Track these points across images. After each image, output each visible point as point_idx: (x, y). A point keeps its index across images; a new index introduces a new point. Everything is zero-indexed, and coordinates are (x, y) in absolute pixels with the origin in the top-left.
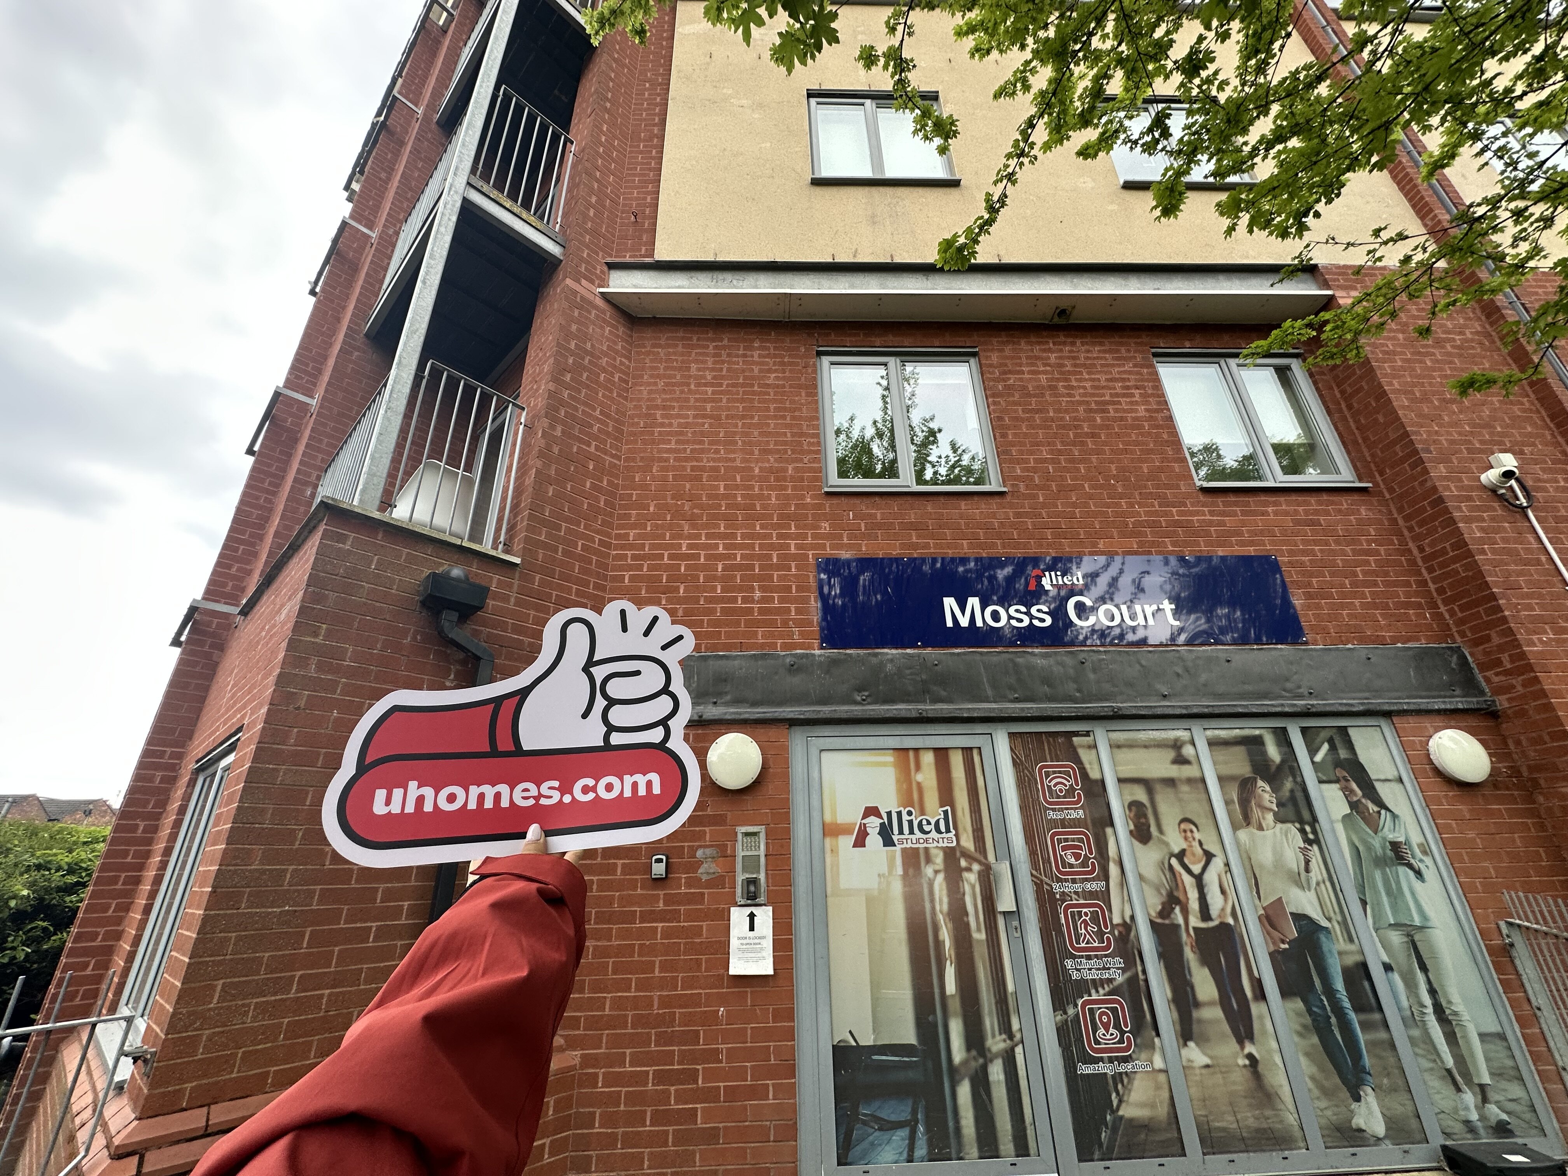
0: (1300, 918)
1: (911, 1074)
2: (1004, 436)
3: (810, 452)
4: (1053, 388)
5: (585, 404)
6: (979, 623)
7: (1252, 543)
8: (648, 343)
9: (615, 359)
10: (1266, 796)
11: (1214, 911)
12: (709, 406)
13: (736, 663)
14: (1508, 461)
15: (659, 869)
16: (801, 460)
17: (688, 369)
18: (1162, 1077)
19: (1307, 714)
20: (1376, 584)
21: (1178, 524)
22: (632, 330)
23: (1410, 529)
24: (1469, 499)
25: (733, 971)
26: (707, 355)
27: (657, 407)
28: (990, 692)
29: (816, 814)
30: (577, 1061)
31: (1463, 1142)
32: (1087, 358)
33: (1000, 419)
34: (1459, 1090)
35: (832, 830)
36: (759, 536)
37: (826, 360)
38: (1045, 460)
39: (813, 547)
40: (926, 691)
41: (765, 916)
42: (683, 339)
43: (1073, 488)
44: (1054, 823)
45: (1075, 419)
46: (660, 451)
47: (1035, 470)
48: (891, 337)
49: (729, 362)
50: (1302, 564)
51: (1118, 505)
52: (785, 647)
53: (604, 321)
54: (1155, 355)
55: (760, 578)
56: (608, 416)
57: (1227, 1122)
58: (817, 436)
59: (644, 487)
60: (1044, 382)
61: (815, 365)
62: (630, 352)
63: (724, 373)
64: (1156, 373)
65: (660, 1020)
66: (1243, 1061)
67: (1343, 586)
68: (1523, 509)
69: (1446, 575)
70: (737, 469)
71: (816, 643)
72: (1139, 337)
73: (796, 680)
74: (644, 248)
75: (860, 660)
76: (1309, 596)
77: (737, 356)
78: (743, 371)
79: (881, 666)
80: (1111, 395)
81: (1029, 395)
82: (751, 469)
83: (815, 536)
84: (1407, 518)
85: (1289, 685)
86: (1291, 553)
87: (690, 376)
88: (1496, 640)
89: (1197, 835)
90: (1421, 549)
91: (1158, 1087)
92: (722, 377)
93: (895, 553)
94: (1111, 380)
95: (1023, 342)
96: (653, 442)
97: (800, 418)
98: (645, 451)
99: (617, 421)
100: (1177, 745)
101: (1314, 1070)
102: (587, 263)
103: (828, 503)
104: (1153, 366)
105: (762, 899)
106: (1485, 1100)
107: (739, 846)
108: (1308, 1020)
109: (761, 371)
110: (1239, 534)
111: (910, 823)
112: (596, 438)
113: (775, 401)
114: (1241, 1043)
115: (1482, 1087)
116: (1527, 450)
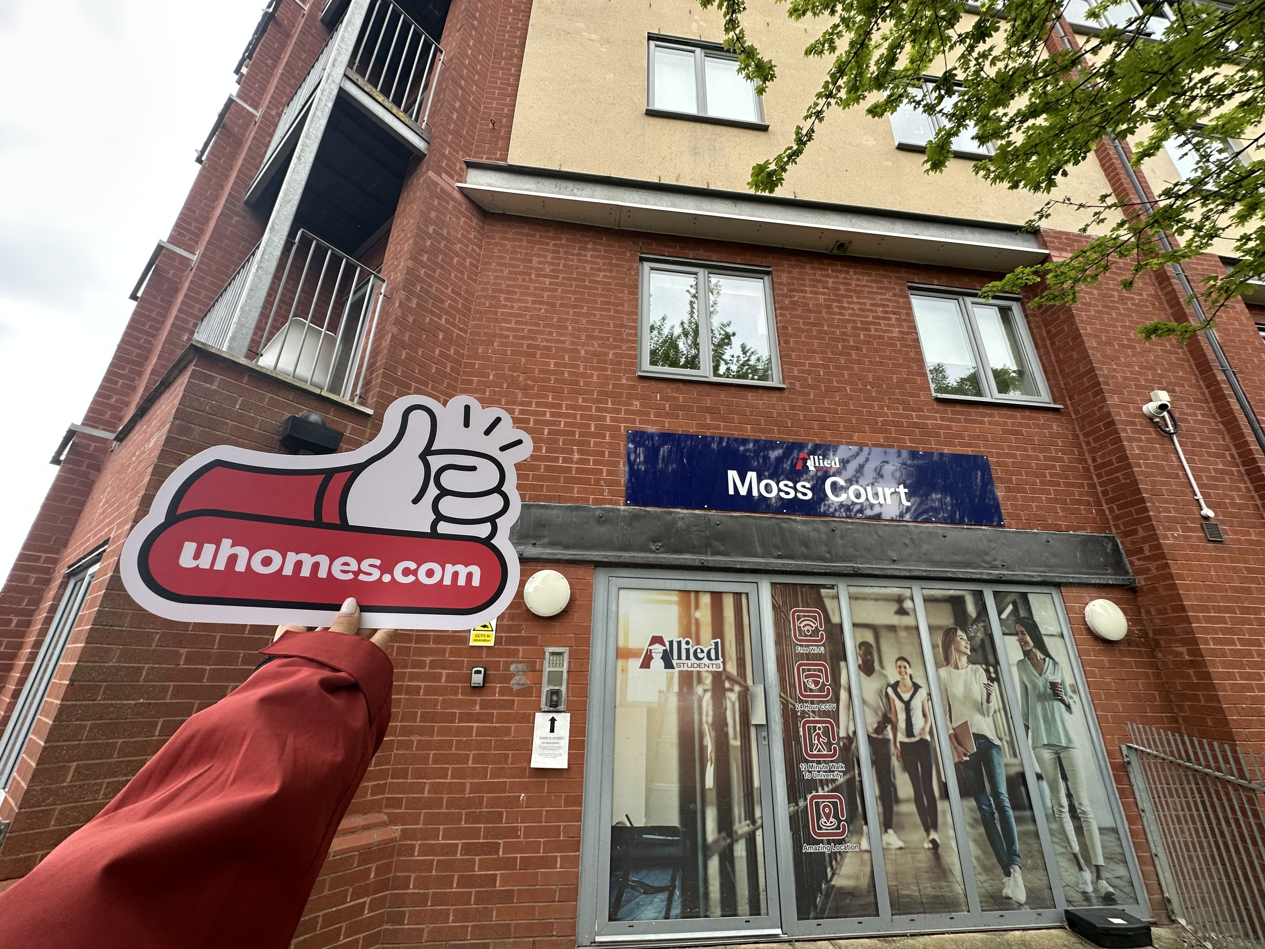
0: (980, 737)
1: (673, 850)
2: (786, 342)
3: (628, 341)
4: (829, 307)
5: (438, 282)
6: (755, 493)
7: (970, 445)
8: (497, 236)
9: (467, 246)
10: (963, 643)
11: (917, 730)
12: (546, 294)
13: (554, 512)
14: (1164, 397)
15: (477, 679)
16: (620, 348)
17: (531, 261)
18: (866, 856)
19: (999, 581)
20: (1058, 484)
21: (916, 425)
22: (484, 223)
23: (1088, 443)
24: (1133, 423)
25: (534, 765)
26: (547, 250)
27: (501, 291)
28: (759, 550)
29: (611, 640)
30: (398, 834)
31: (1080, 908)
32: (857, 285)
33: (785, 328)
34: (1081, 869)
35: (623, 654)
36: (581, 408)
37: (647, 265)
38: (818, 365)
39: (625, 421)
40: (708, 545)
41: (563, 721)
42: (528, 234)
43: (838, 390)
44: (801, 656)
45: (844, 334)
46: (501, 328)
47: (809, 372)
48: (702, 252)
49: (565, 259)
50: (1006, 464)
51: (872, 407)
52: (596, 501)
53: (460, 212)
54: (910, 288)
55: (579, 443)
56: (459, 295)
57: (912, 891)
58: (635, 328)
59: (486, 358)
60: (822, 301)
61: (637, 269)
62: (481, 241)
63: (561, 267)
64: (909, 303)
65: (470, 803)
66: (927, 845)
67: (1034, 483)
68: (1170, 434)
69: (1111, 481)
70: (566, 350)
71: (622, 500)
72: (900, 272)
73: (603, 530)
74: (499, 153)
75: (658, 517)
76: (1008, 490)
77: (573, 255)
78: (577, 268)
79: (674, 521)
80: (874, 317)
81: (809, 311)
82: (578, 351)
83: (627, 412)
84: (1086, 435)
85: (988, 558)
86: (999, 455)
87: (531, 268)
88: (1141, 533)
89: (909, 671)
90: (1094, 460)
91: (863, 864)
92: (559, 271)
93: (692, 431)
94: (873, 305)
95: (808, 267)
96: (496, 320)
97: (621, 312)
98: (488, 327)
99: (466, 299)
100: (900, 600)
101: (979, 852)
102: (448, 159)
103: (640, 385)
104: (907, 297)
105: (562, 707)
106: (1099, 877)
107: (546, 663)
108: (978, 815)
109: (592, 269)
110: (961, 437)
111: (688, 650)
112: (447, 313)
113: (602, 295)
114: (927, 831)
115: (1098, 867)
116: (1178, 389)
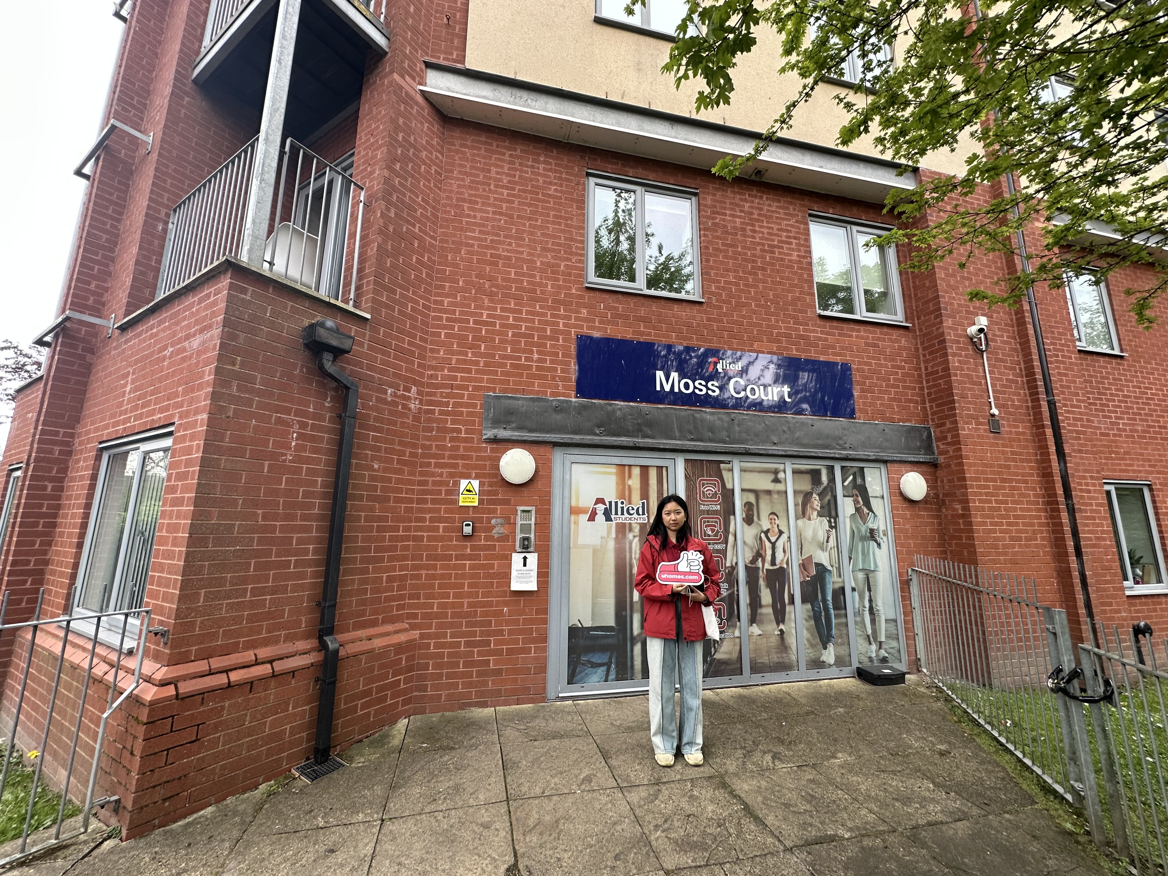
0: (819, 565)
1: (610, 641)
2: (708, 261)
3: (577, 254)
4: (743, 230)
5: (411, 191)
6: (676, 390)
7: (840, 355)
8: (458, 142)
9: (432, 153)
10: (816, 503)
11: (778, 561)
12: (504, 205)
13: (520, 402)
14: (983, 321)
15: (468, 530)
16: (570, 260)
17: (489, 171)
18: (738, 640)
19: (846, 459)
20: (898, 387)
21: (801, 337)
22: (444, 127)
23: (924, 356)
24: (958, 342)
25: (512, 588)
26: (504, 161)
27: (464, 200)
28: (677, 434)
29: (566, 501)
30: (417, 636)
31: (866, 665)
32: (768, 211)
33: (707, 248)
34: (870, 644)
35: (575, 511)
36: (538, 314)
37: (592, 181)
38: (731, 283)
39: (575, 326)
40: (640, 430)
41: (533, 559)
42: (485, 143)
43: (745, 305)
44: (703, 512)
45: (753, 255)
46: (467, 237)
47: (724, 289)
48: (640, 170)
49: (521, 171)
50: (863, 371)
51: (770, 320)
52: (553, 394)
53: (423, 117)
54: (811, 215)
55: (538, 345)
56: (428, 203)
57: (765, 660)
58: (582, 242)
59: (457, 266)
60: (738, 225)
61: (584, 184)
62: (442, 147)
63: (517, 179)
64: (808, 230)
65: (468, 615)
66: (777, 632)
67: (881, 386)
68: (982, 352)
69: (935, 386)
70: (524, 261)
71: (573, 393)
72: (803, 200)
73: (558, 417)
74: (455, 53)
75: (601, 407)
76: (863, 391)
77: (527, 166)
78: (531, 180)
79: (614, 411)
80: (779, 241)
81: (727, 232)
82: (535, 262)
83: (577, 319)
84: (924, 349)
85: (841, 442)
86: (860, 363)
87: (490, 178)
88: (948, 425)
89: (777, 522)
90: (926, 368)
91: (735, 645)
92: (515, 183)
93: (629, 336)
94: (779, 230)
95: (729, 190)
96: (461, 229)
97: (571, 226)
98: (455, 236)
99: (433, 208)
100: (776, 472)
101: (809, 636)
102: (410, 60)
103: (587, 295)
104: (807, 224)
105: (532, 549)
106: (880, 648)
107: (518, 518)
108: (811, 614)
109: (545, 182)
110: (834, 347)
111: (622, 508)
112: (420, 222)
113: (554, 209)
114: (778, 624)
115: (881, 643)
116: (995, 315)
